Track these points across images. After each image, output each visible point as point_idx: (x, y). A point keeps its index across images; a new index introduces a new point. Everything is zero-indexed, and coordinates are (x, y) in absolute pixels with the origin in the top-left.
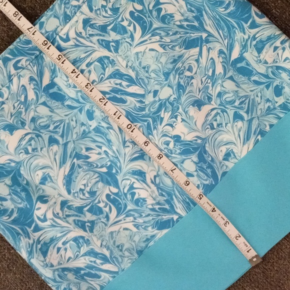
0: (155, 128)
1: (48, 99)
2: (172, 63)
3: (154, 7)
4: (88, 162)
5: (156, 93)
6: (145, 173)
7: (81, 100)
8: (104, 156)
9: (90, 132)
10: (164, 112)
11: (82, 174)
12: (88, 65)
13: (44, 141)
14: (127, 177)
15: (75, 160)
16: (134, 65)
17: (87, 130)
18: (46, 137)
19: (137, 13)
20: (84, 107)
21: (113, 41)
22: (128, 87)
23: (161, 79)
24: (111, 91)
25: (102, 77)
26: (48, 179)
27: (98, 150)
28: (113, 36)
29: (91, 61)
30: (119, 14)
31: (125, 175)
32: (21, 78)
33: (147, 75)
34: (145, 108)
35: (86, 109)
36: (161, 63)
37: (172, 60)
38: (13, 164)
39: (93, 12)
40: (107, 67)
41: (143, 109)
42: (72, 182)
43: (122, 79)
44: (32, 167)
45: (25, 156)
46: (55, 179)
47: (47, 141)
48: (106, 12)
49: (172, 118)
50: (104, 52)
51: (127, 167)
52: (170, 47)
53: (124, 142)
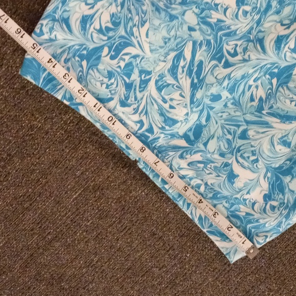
0: (229, 28)
1: (200, 141)
2: (160, 13)
3: (104, 35)
4: (266, 98)
5: (191, 29)
6: (278, 36)
7: (201, 108)
8: (259, 82)
9: (234, 98)
10: (211, 18)
11: (279, 105)
12: (165, 101)
13: (243, 144)
14: (283, 56)
15: (264, 112)
16: (163, 54)
17: (232, 101)
18: (240, 142)
19: (112, 51)
20: (207, 105)
21: (140, 76)
22: (186, 59)
23: (177, 24)
24: (190, 77)
25: (176, 86)
26: (284, 139)
27: (253, 88)
28: (135, 76)
29: (161, 98)
30: (113, 71)
31: (280, 59)
32: (181, 167)
33: (172, 40)
34: (207, 40)
35: (210, 102)
36: (160, 25)
37: (157, 13)
38: (269, 175)
39: (113, 97)
40: (166, 82)
41: (208, 43)
42: (288, 114)
43: (178, 66)
44: (271, 155)
45: (260, 162)
46: (285, 132)
47: (244, 141)
48: (112, 84)
49: (217, 9)
50: (152, 85)
51: (271, 57)
52: (143, 16)
53: (245, 60)
